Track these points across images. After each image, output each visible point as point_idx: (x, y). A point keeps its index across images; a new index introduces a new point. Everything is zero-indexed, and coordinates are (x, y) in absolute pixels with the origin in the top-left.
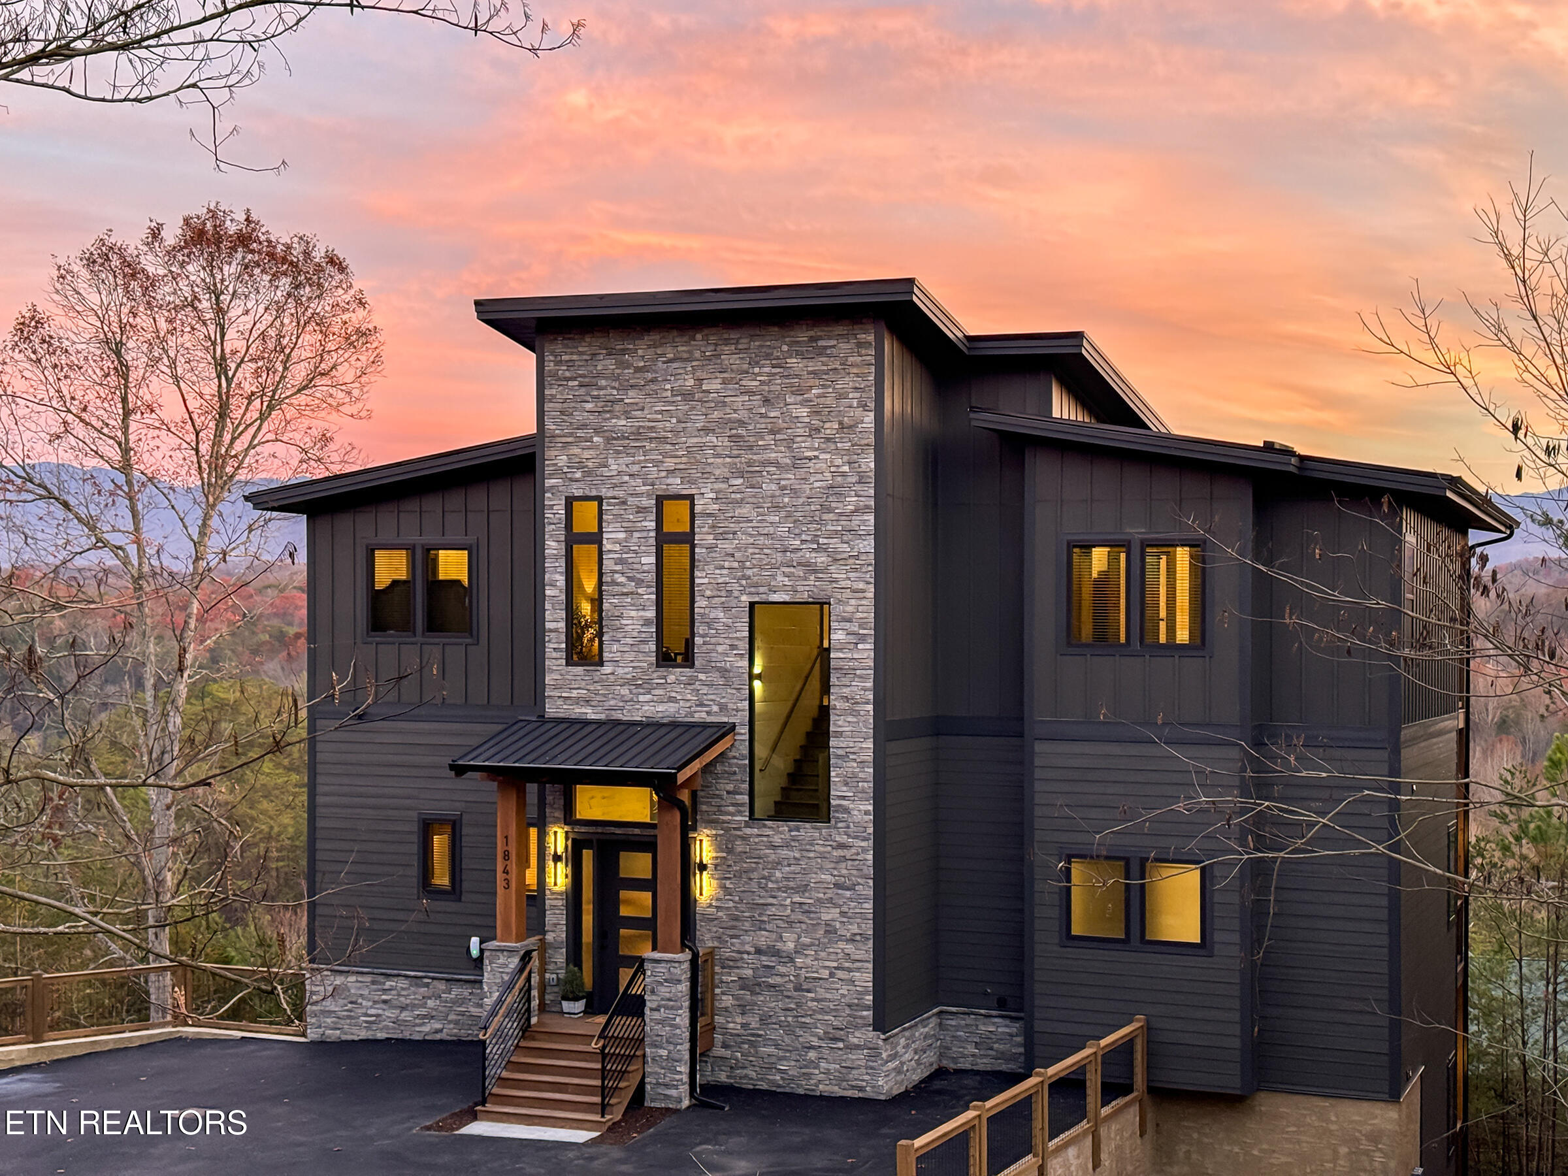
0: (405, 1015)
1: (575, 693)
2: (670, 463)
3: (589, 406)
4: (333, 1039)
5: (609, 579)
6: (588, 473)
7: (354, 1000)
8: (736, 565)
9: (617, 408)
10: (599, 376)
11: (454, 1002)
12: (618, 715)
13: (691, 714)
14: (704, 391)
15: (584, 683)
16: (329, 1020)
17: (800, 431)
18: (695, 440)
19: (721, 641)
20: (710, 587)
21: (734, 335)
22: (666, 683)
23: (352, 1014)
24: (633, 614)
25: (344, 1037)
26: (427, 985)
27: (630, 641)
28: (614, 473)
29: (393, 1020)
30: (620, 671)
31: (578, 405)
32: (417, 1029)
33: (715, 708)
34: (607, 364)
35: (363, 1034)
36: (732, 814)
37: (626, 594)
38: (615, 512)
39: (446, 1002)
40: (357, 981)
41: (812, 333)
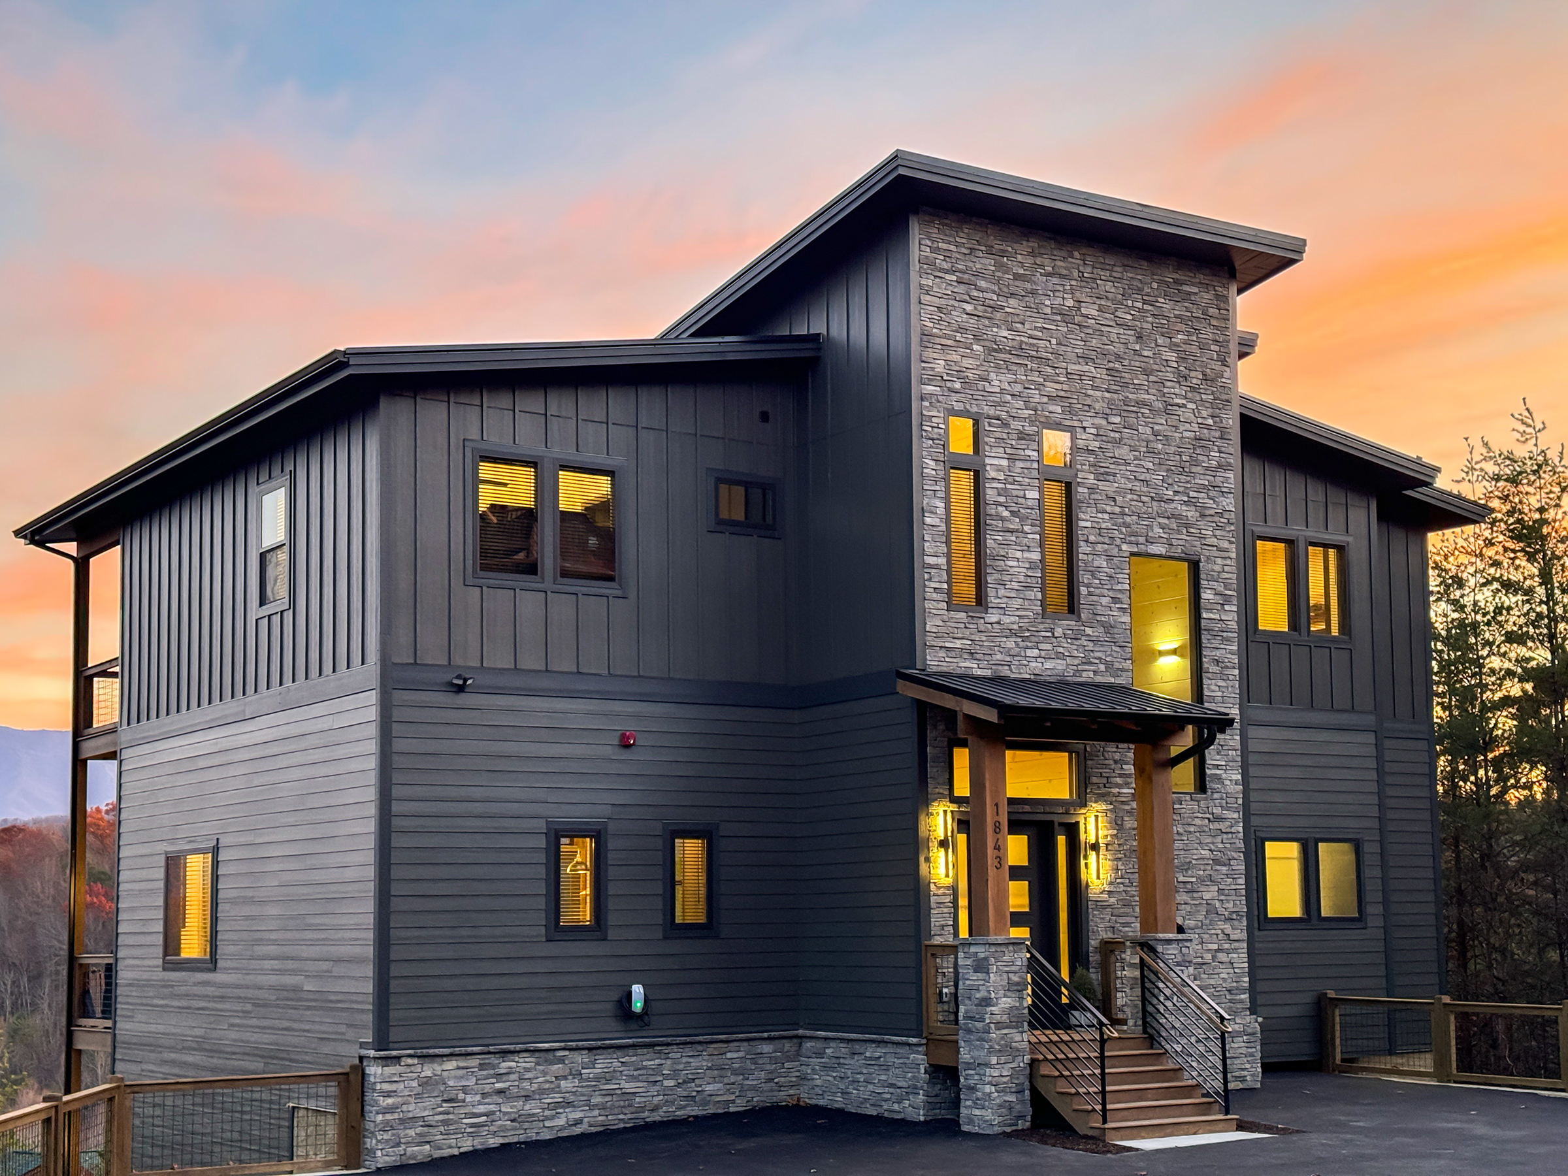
0: (531, 1107)
1: (958, 644)
2: (1051, 388)
3: (969, 308)
4: (420, 1158)
5: (993, 512)
6: (966, 383)
7: (452, 1096)
8: (1117, 510)
9: (998, 315)
10: (978, 275)
11: (597, 1078)
12: (1005, 672)
13: (1077, 672)
14: (1083, 315)
15: (967, 632)
16: (412, 1132)
17: (1170, 376)
18: (1077, 367)
19: (1106, 592)
20: (1093, 531)
21: (1110, 260)
22: (1054, 636)
23: (451, 1116)
24: (1019, 554)
25: (437, 1154)
26: (561, 1060)
27: (1015, 585)
28: (998, 390)
29: (513, 1116)
30: (1006, 620)
31: (956, 304)
32: (547, 1124)
33: (1102, 667)
34: (985, 263)
35: (467, 1145)
36: (1119, 786)
37: (1011, 531)
38: (998, 435)
39: (588, 1080)
40: (459, 1068)
41: (1176, 276)
